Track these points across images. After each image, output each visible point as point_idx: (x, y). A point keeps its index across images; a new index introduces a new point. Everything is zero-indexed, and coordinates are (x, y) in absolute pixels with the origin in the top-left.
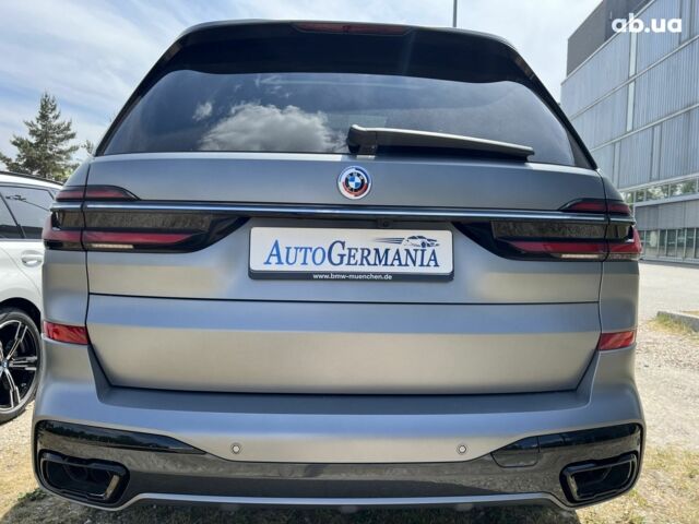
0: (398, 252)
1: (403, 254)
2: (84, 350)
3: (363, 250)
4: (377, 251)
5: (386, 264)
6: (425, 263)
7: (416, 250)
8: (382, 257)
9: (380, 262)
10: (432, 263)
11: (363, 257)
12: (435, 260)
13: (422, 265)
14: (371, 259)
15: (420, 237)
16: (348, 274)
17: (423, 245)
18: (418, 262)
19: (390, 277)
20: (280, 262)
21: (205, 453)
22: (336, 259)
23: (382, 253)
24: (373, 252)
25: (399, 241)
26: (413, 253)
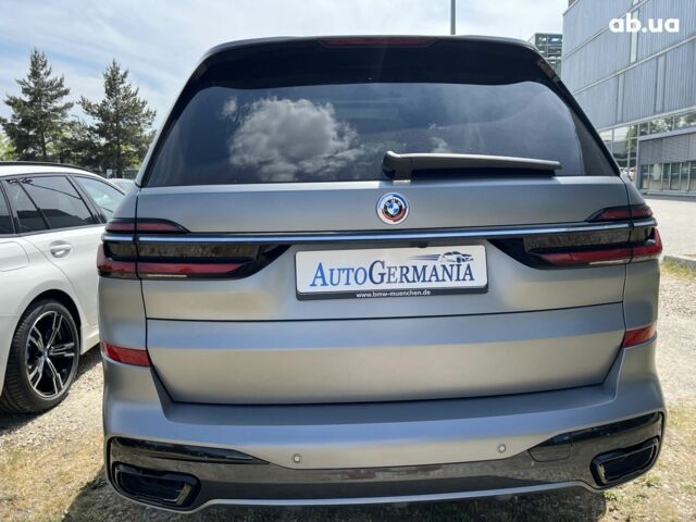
0: (434, 269)
1: (440, 271)
2: (147, 371)
3: (402, 268)
4: (415, 268)
5: (424, 281)
6: (461, 277)
7: (452, 266)
8: (419, 274)
9: (419, 278)
10: (468, 277)
11: (402, 275)
12: (470, 274)
13: (458, 279)
14: (410, 276)
15: (456, 253)
16: (388, 291)
17: (459, 260)
18: (455, 277)
19: (429, 293)
20: (324, 284)
21: (268, 463)
22: (377, 278)
23: (419, 270)
24: (411, 270)
25: (435, 257)
26: (449, 269)
